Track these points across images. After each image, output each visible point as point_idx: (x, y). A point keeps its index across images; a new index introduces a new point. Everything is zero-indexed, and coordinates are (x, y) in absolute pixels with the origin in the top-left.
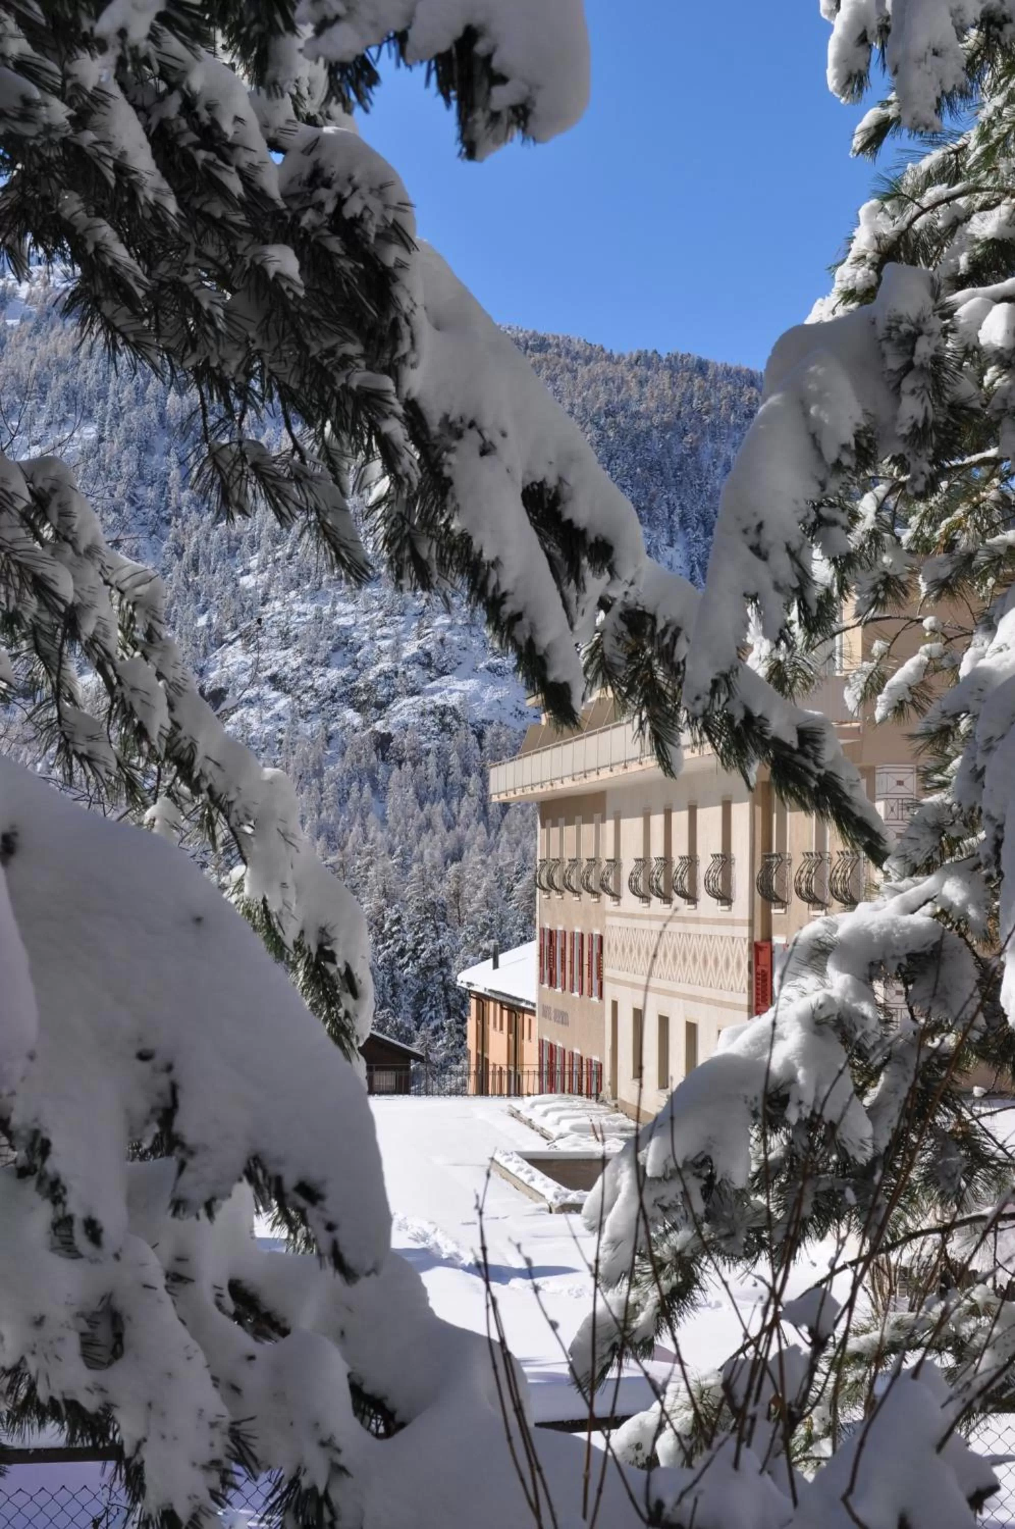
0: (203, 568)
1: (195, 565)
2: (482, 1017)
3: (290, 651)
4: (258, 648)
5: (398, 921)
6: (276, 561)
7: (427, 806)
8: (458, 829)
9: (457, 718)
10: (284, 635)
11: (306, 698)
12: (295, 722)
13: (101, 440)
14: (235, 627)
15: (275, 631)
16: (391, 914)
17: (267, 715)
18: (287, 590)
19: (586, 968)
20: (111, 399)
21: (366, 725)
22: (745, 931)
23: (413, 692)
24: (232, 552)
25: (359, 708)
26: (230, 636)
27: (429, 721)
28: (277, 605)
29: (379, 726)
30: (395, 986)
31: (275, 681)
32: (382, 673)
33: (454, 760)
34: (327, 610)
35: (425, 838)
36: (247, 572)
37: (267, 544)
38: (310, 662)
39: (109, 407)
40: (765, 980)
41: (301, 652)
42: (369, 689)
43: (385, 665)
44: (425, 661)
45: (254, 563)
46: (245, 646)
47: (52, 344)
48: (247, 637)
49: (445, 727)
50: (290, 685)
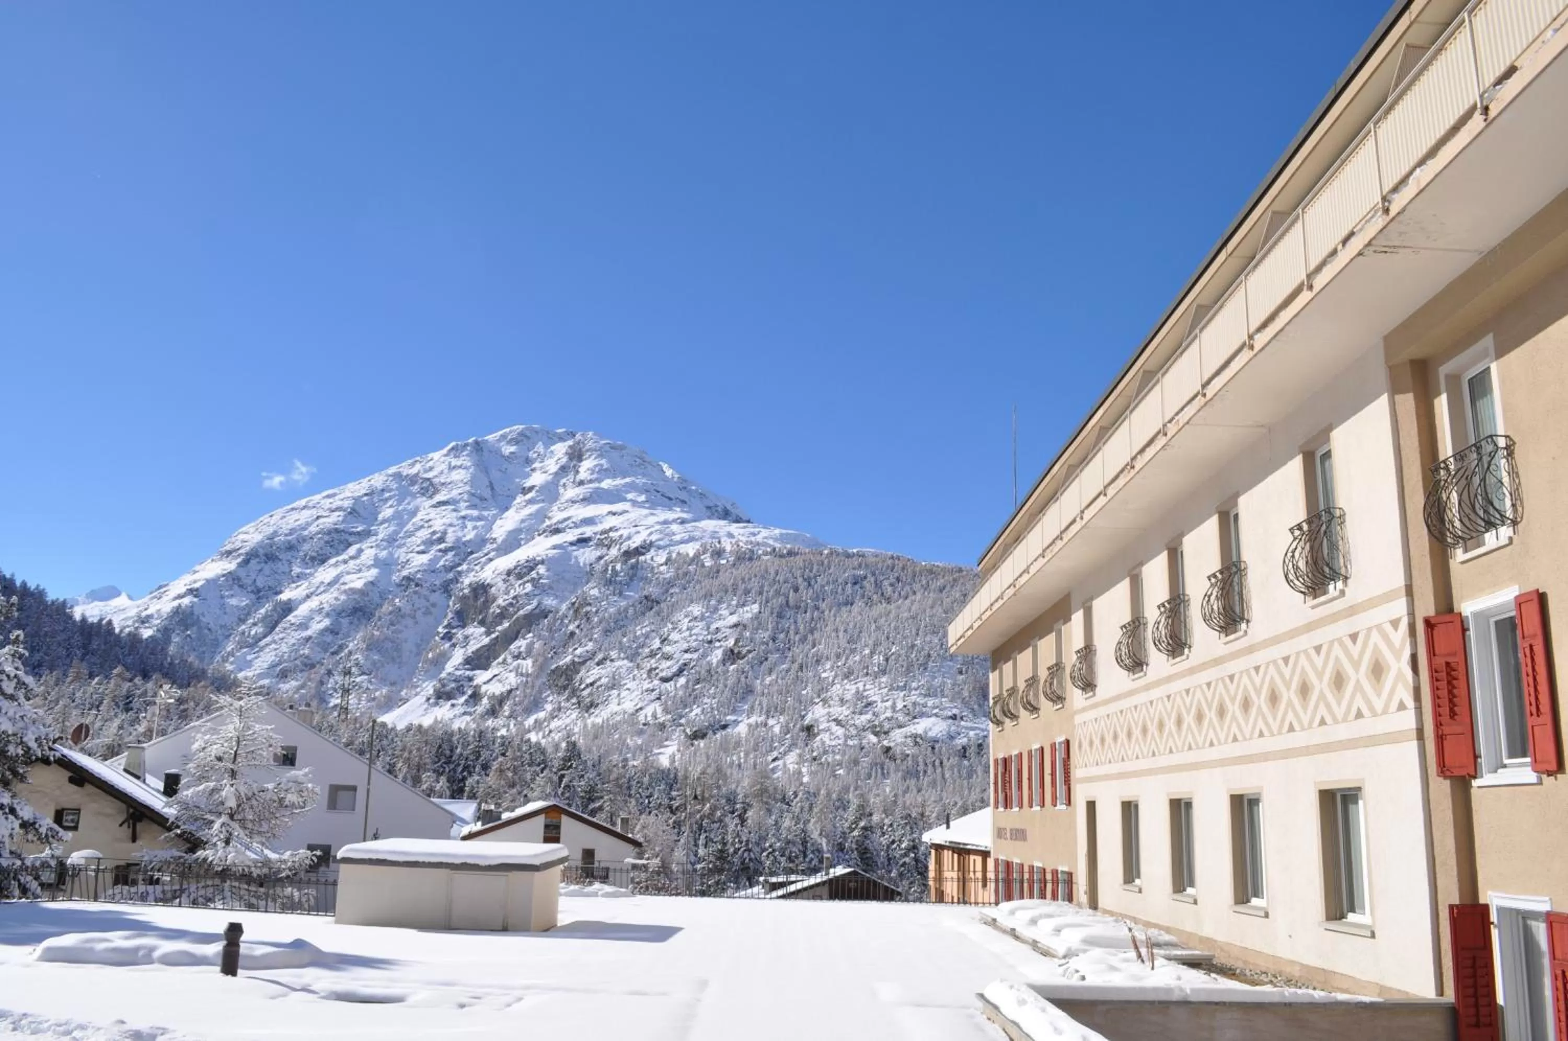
0: (804, 670)
1: (801, 668)
2: (939, 862)
3: (844, 708)
4: (829, 706)
5: (891, 825)
6: (838, 667)
7: (908, 781)
8: (923, 792)
9: (921, 738)
10: (842, 700)
11: (851, 729)
12: (846, 741)
13: (760, 612)
14: (819, 696)
15: (837, 699)
16: (887, 821)
17: (832, 737)
18: (843, 680)
19: (1048, 779)
20: (765, 594)
21: (879, 742)
22: (1399, 608)
23: (900, 727)
24: (818, 661)
25: (876, 734)
26: (817, 700)
27: (909, 740)
28: (839, 686)
29: (885, 743)
30: (889, 860)
31: (838, 722)
32: (887, 718)
33: (920, 759)
34: (861, 689)
35: (907, 796)
36: (825, 671)
37: (833, 659)
38: (854, 713)
39: (764, 598)
40: (1451, 681)
41: (848, 708)
42: (881, 726)
43: (889, 714)
44: (907, 711)
45: (828, 666)
46: (824, 705)
47: (739, 571)
48: (825, 701)
49: (916, 743)
50: (844, 723)
